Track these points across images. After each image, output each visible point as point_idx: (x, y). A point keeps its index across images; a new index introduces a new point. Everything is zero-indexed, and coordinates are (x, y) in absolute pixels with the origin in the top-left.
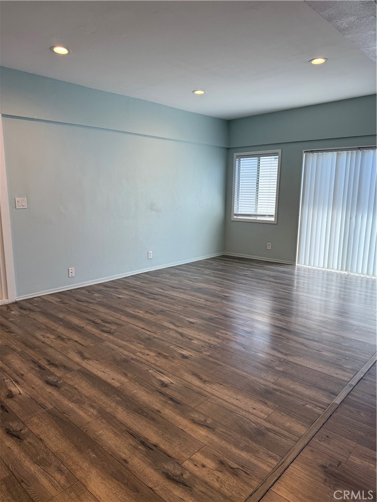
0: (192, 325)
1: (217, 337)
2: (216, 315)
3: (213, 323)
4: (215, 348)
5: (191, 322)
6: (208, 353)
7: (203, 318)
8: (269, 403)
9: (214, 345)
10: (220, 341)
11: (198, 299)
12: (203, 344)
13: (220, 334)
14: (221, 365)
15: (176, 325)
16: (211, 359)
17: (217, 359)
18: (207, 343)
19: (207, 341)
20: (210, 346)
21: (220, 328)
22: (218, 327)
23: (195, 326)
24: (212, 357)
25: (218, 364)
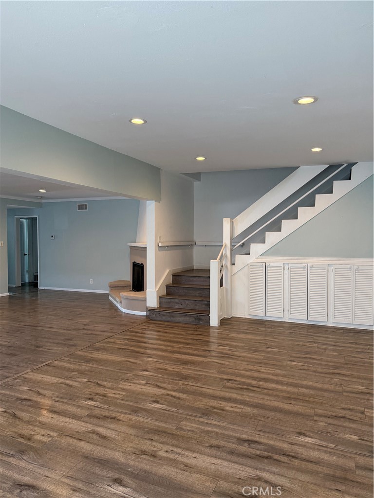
0: (154, 399)
1: (123, 390)
2: (130, 419)
3: (131, 406)
4: (123, 380)
5: (158, 402)
6: (128, 375)
7: (146, 410)
8: (90, 358)
9: (125, 381)
10: (120, 386)
11: (172, 456)
12: (135, 381)
13: (121, 393)
14: (117, 369)
15: (171, 396)
16: (125, 372)
17: (121, 373)
18: (132, 383)
19: (132, 384)
20: (128, 380)
21: (121, 400)
22: (124, 400)
23: (150, 399)
24: (125, 373)
25: (119, 369)
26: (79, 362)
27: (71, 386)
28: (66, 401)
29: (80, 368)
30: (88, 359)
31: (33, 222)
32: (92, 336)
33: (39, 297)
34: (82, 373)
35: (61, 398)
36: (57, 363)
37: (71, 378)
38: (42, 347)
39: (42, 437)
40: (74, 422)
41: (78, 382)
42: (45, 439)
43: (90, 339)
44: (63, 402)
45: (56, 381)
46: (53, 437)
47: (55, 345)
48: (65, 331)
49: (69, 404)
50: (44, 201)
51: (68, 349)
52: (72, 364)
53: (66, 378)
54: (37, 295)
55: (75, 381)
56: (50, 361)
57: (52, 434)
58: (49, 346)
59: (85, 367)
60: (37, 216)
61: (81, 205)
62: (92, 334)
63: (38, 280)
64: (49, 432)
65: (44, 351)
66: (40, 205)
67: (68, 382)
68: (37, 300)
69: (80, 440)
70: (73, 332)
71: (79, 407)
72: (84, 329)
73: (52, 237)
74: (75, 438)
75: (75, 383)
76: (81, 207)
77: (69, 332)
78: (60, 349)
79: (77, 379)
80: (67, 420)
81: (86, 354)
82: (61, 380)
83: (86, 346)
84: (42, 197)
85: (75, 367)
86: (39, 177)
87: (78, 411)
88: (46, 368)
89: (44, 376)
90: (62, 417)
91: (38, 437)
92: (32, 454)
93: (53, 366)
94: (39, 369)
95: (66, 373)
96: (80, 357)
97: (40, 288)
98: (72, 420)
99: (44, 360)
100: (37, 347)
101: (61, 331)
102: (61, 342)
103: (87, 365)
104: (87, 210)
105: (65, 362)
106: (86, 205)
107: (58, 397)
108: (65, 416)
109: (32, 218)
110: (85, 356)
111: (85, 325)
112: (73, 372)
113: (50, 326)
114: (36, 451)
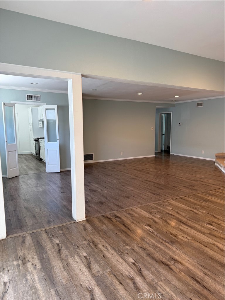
26: (200, 200)
27: (197, 213)
28: (194, 221)
29: (201, 204)
30: (206, 200)
31: (169, 115)
32: (205, 186)
33: (170, 159)
34: (203, 207)
35: (191, 218)
36: (186, 198)
37: (196, 209)
38: (176, 187)
39: (182, 237)
40: (201, 235)
41: (201, 212)
42: (185, 239)
43: (205, 188)
44: (192, 221)
45: (187, 209)
46: (189, 240)
47: (183, 187)
48: (188, 180)
49: (196, 223)
50: (176, 103)
51: (192, 191)
52: (196, 200)
53: (193, 208)
54: (169, 158)
55: (199, 211)
56: (182, 196)
57: (188, 238)
58: (180, 187)
59: (204, 204)
60: (171, 112)
61: (199, 103)
62: (206, 185)
63: (170, 149)
64: (186, 236)
65: (177, 190)
66: (174, 105)
67: (195, 211)
68: (169, 160)
69: (206, 246)
70: (194, 182)
71: (203, 227)
72: (200, 181)
73: (180, 124)
74: (203, 245)
75: (199, 212)
76: (199, 105)
77: (191, 181)
78: (187, 190)
79: (200, 210)
80: (196, 232)
81: (204, 196)
82: (190, 209)
83: (203, 192)
84: (175, 100)
85: (198, 203)
86: (181, 87)
87: (203, 229)
88: (180, 199)
89: (180, 204)
90: (193, 230)
91: (180, 237)
92: (178, 245)
93: (184, 199)
94: (176, 199)
95: (192, 205)
96: (200, 197)
97: (171, 154)
98: (199, 233)
99: (179, 195)
100: (174, 187)
101: (187, 180)
102: (186, 186)
103: (205, 203)
104: (202, 106)
105: (191, 198)
106: (202, 103)
107: (189, 218)
108: (195, 230)
109: (168, 113)
110: (203, 197)
111: (201, 179)
112: (197, 205)
113: (179, 176)
114: (180, 244)
